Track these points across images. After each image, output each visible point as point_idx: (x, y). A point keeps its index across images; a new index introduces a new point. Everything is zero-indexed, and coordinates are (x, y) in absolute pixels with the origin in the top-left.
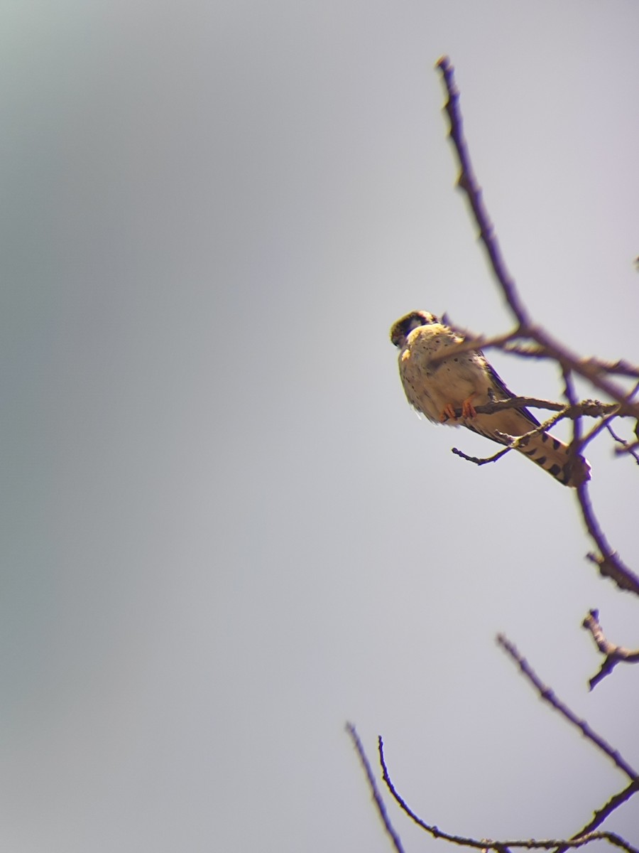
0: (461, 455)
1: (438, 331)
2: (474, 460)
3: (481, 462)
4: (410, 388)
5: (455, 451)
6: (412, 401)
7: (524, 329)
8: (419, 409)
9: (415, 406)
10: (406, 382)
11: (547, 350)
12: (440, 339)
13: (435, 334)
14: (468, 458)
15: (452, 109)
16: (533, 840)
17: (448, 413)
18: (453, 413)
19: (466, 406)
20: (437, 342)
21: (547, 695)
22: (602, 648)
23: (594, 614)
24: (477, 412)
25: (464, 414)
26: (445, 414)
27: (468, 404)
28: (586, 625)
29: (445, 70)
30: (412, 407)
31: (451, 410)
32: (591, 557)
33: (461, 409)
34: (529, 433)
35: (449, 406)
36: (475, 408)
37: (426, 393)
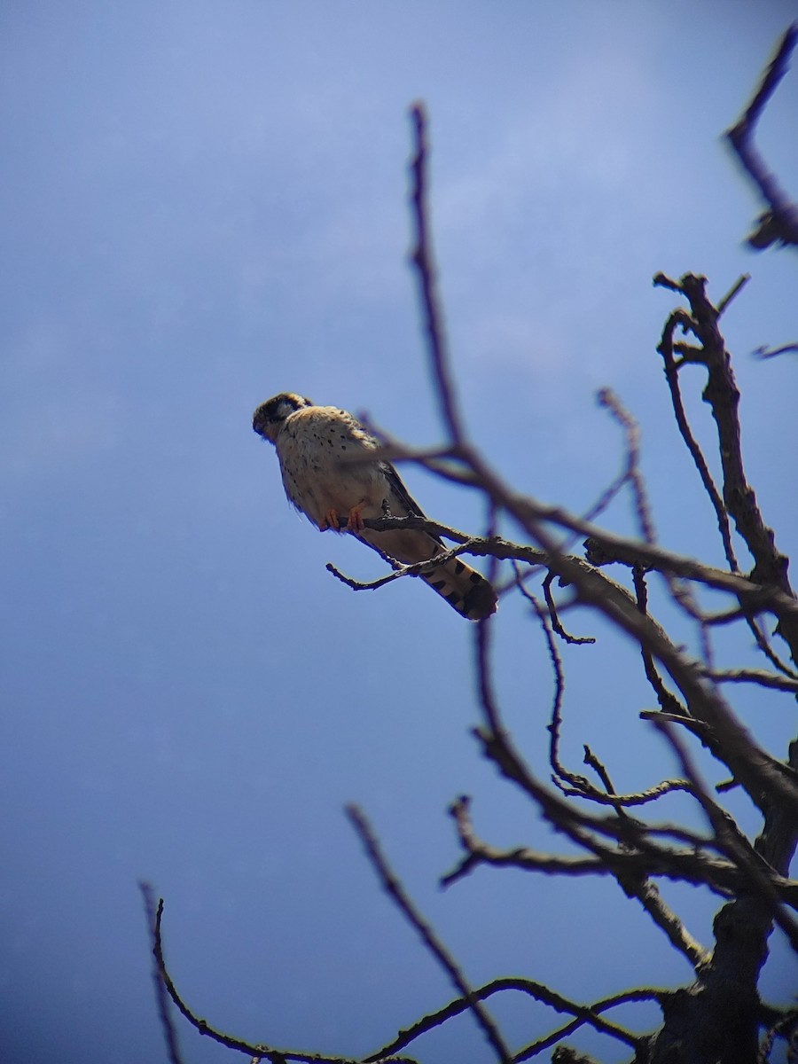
0: (336, 573)
1: (334, 417)
2: (350, 583)
3: (357, 587)
4: (291, 482)
5: (329, 567)
6: (291, 497)
7: (458, 451)
8: (300, 508)
9: (295, 505)
10: (288, 474)
11: (479, 479)
12: (333, 427)
13: (329, 419)
14: (343, 579)
15: (418, 167)
16: (318, 1055)
17: (330, 521)
18: (336, 522)
19: (353, 515)
20: (332, 431)
21: (392, 887)
22: (465, 842)
23: (464, 800)
24: (366, 526)
25: (349, 525)
26: (326, 520)
27: (356, 513)
28: (454, 812)
29: (418, 119)
30: (292, 505)
31: (334, 517)
32: (476, 733)
33: (348, 519)
34: (422, 563)
35: (333, 511)
36: (364, 520)
37: (309, 491)
